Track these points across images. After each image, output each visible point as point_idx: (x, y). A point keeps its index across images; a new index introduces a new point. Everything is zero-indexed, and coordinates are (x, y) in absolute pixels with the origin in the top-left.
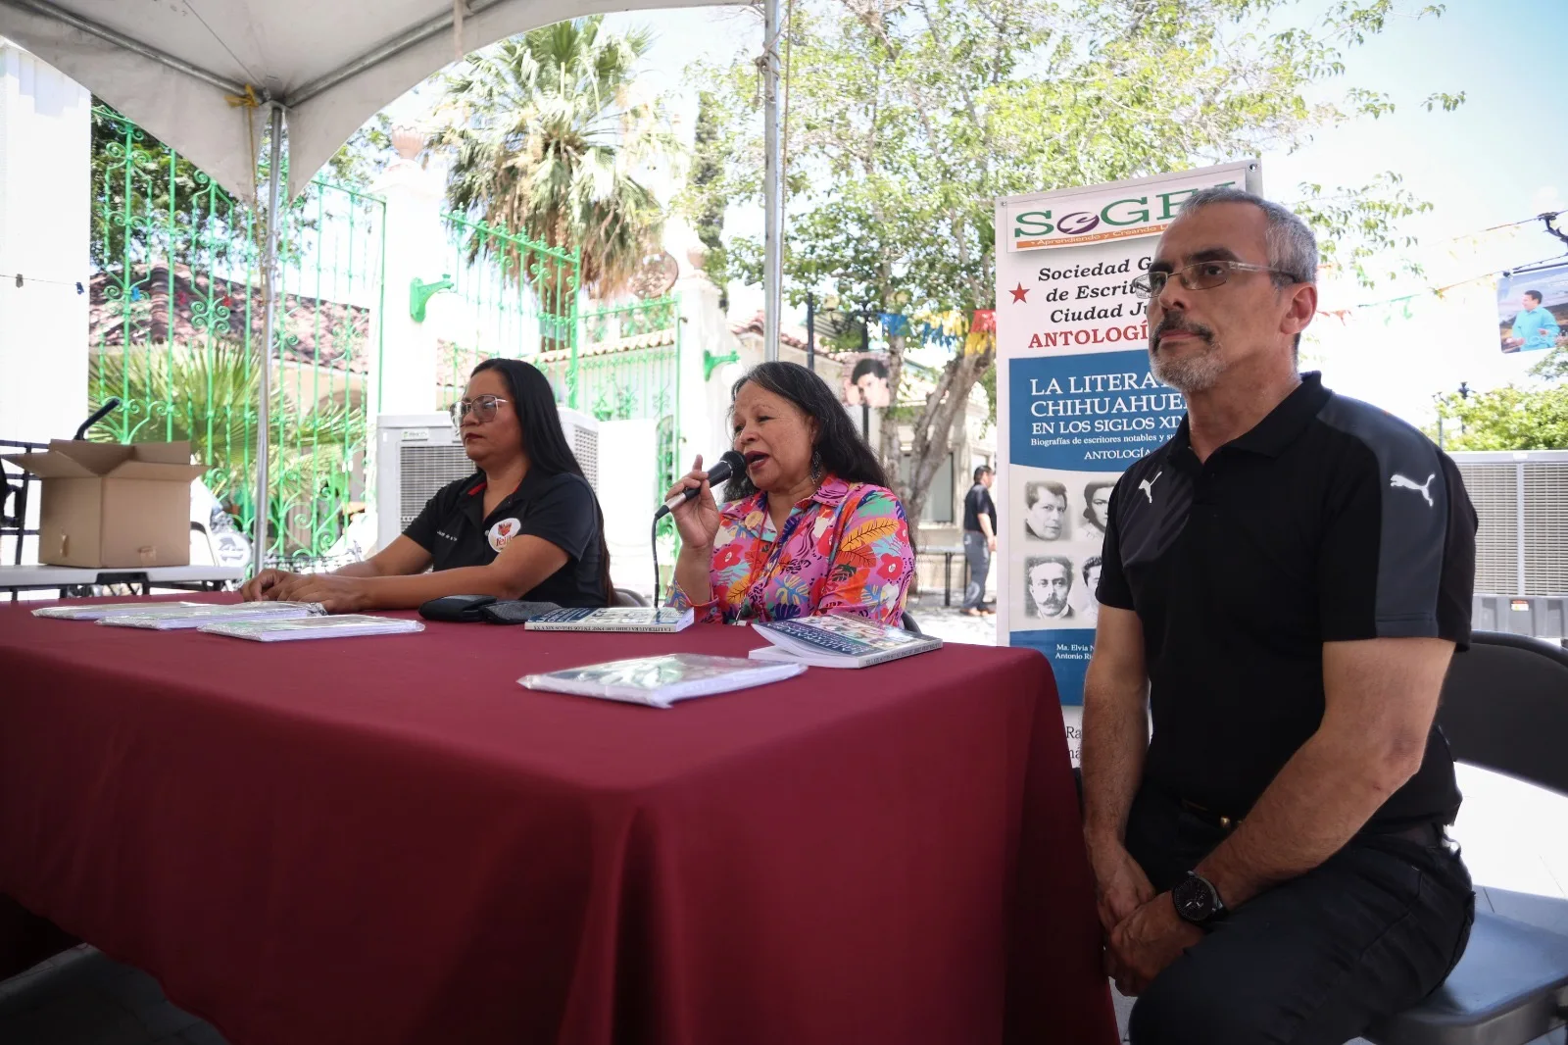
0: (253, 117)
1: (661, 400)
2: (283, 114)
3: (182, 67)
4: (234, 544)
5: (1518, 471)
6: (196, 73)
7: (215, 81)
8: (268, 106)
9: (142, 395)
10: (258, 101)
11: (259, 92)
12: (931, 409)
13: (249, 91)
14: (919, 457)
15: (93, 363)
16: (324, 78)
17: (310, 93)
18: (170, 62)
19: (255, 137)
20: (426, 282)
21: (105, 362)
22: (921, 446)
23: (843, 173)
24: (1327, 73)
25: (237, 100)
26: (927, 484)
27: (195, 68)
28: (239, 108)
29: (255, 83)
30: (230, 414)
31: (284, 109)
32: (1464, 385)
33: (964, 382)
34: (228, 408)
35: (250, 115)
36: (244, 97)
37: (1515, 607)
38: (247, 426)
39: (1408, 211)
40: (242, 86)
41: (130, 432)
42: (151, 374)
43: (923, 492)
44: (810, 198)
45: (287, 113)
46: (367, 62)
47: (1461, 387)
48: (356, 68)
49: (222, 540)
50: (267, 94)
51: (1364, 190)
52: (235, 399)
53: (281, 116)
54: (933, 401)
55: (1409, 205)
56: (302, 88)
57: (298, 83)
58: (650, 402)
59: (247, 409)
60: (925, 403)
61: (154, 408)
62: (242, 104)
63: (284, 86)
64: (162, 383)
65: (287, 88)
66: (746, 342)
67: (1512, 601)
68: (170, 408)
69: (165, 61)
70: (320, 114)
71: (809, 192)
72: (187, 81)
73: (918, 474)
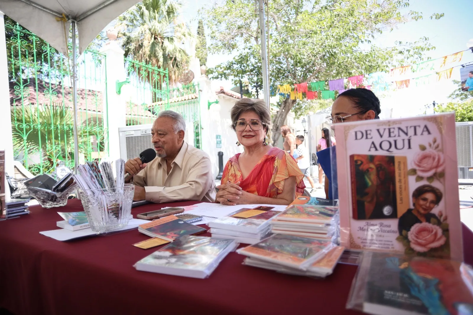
0: (65, 25)
1: (194, 116)
2: (76, 24)
3: (39, 7)
4: (65, 171)
5: (470, 128)
6: (45, 10)
7: (51, 12)
8: (70, 21)
9: (29, 122)
10: (67, 19)
11: (67, 17)
12: (278, 115)
13: (64, 15)
14: (275, 130)
15: (12, 112)
16: (90, 10)
17: (85, 16)
18: (35, 5)
19: (66, 32)
20: (121, 81)
21: (16, 112)
22: (276, 127)
23: (248, 42)
24: (403, 6)
25: (59, 19)
26: (278, 139)
27: (44, 8)
28: (61, 22)
29: (66, 13)
30: (59, 127)
31: (76, 22)
32: (434, 102)
33: (289, 107)
34: (59, 125)
35: (64, 24)
36: (62, 18)
37: (470, 170)
38: (65, 131)
39: (428, 49)
40: (61, 14)
41: (26, 134)
42: (32, 115)
43: (277, 141)
44: (238, 50)
45: (77, 23)
46: (106, 4)
47: (433, 102)
48: (102, 6)
49: (61, 170)
50: (70, 17)
51: (415, 43)
52: (61, 122)
53: (75, 25)
54: (279, 113)
55: (429, 47)
56: (82, 14)
57: (81, 12)
58: (191, 117)
59: (65, 125)
60: (276, 113)
61: (34, 126)
62: (61, 20)
63: (76, 14)
64: (36, 117)
65: (77, 15)
66: (220, 97)
67: (469, 168)
68: (39, 126)
69: (33, 5)
70: (90, 23)
71: (238, 49)
72: (41, 12)
73: (275, 136)
